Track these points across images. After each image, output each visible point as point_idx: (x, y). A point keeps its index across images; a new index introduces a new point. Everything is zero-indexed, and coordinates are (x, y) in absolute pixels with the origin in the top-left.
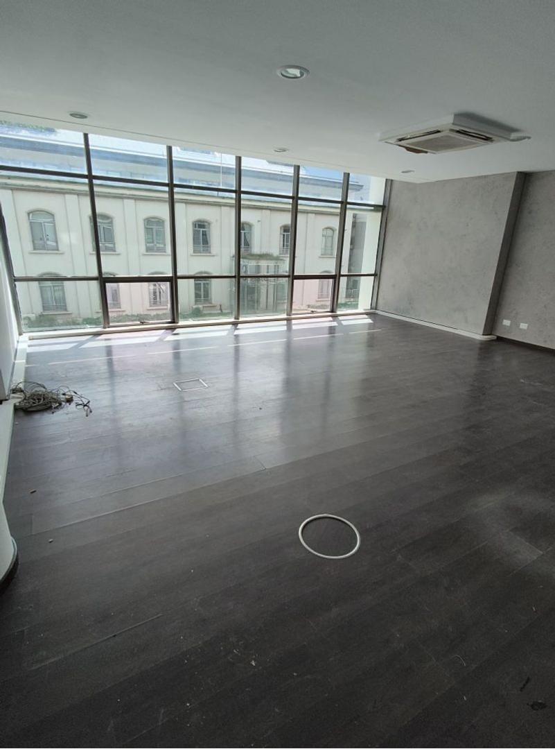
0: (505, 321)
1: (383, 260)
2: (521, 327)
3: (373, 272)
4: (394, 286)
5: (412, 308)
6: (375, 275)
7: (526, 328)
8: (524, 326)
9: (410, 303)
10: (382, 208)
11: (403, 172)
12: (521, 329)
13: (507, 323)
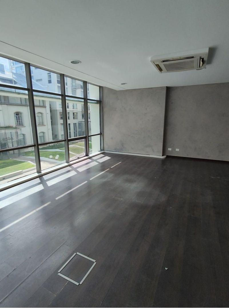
0: (169, 149)
1: (104, 127)
2: (176, 150)
3: (100, 133)
4: (112, 138)
5: (124, 148)
6: (100, 134)
7: (179, 151)
8: (177, 150)
9: (122, 146)
10: (100, 102)
11: (122, 84)
12: (177, 151)
13: (170, 149)
